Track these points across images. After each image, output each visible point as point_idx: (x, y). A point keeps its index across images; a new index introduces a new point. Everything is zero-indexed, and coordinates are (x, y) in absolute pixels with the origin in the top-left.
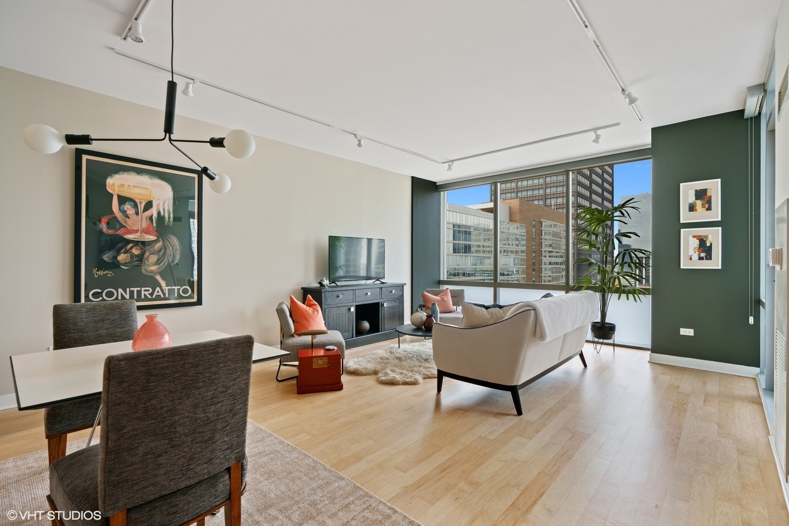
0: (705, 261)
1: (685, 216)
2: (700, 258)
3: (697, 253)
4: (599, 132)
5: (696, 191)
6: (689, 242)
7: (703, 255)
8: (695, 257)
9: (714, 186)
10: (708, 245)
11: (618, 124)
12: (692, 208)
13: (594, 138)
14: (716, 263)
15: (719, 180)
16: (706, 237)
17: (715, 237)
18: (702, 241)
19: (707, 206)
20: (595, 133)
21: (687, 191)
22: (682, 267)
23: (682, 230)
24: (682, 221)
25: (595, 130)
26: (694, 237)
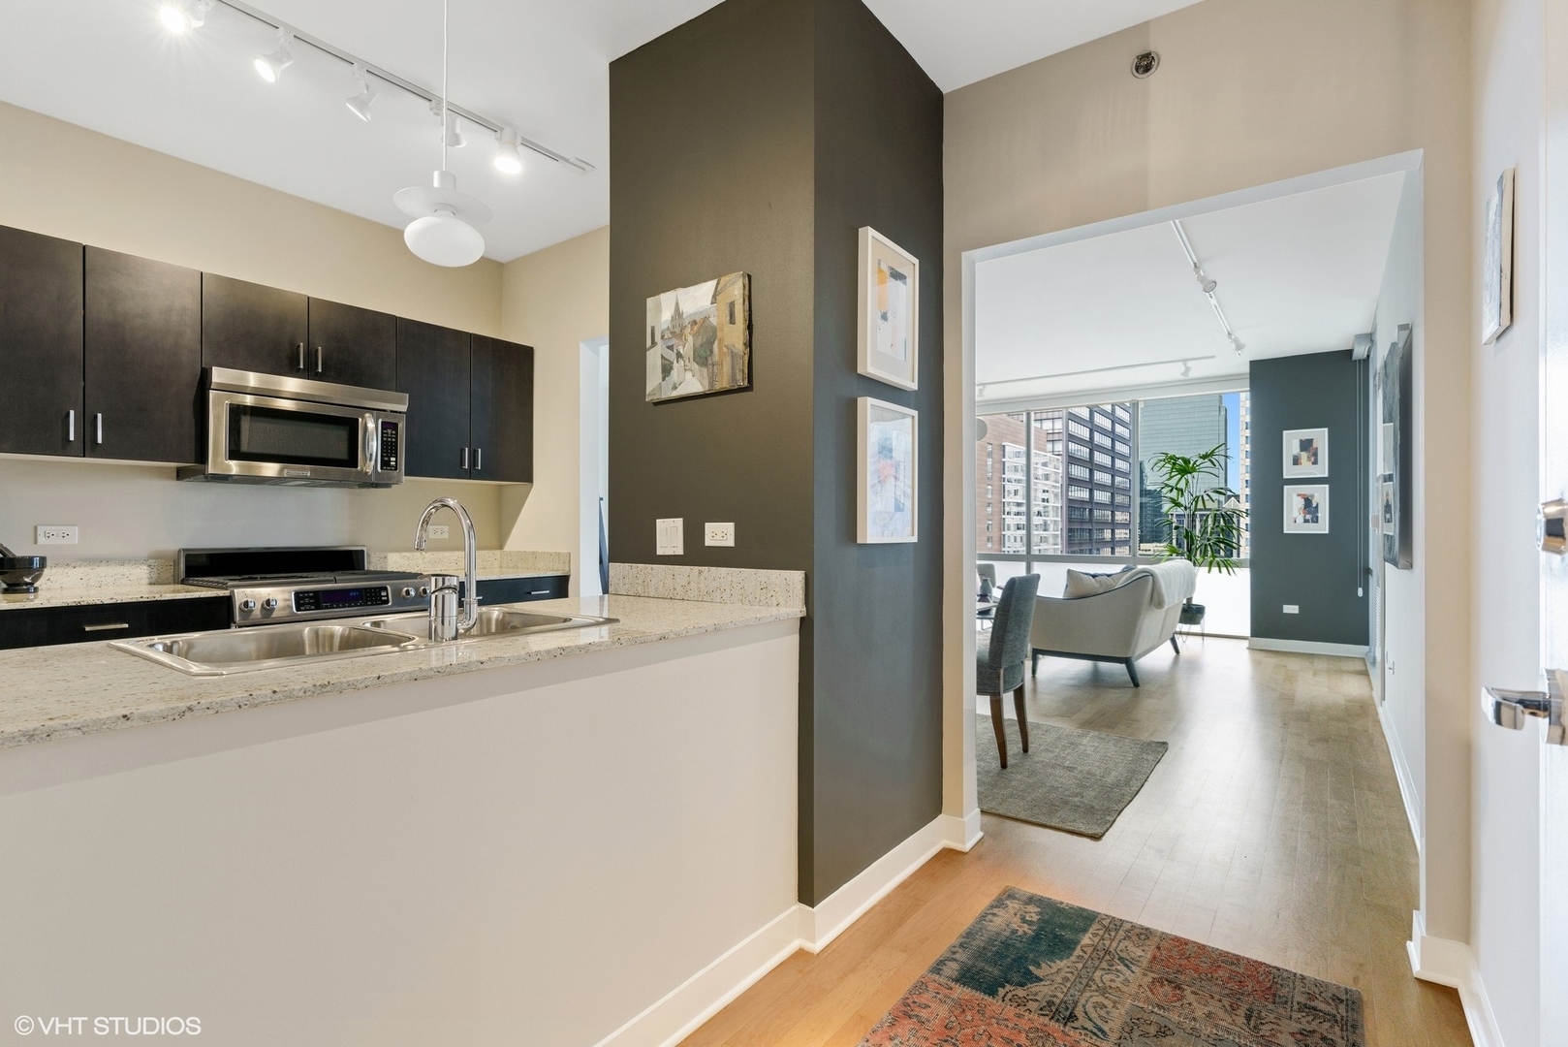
0: (1311, 524)
1: (1289, 471)
2: (1306, 521)
3: (1302, 514)
4: (1189, 364)
5: (1301, 441)
6: (1292, 501)
7: (1308, 517)
8: (1300, 520)
9: (1321, 436)
10: (1314, 505)
11: (1214, 357)
12: (1296, 461)
13: (1183, 370)
14: (1323, 527)
15: (1326, 430)
16: (1313, 496)
17: (1321, 495)
18: (1308, 501)
19: (1313, 458)
20: (1185, 364)
21: (1292, 440)
22: (1285, 532)
23: (1286, 487)
24: (1285, 477)
25: (1185, 361)
26: (1299, 495)
